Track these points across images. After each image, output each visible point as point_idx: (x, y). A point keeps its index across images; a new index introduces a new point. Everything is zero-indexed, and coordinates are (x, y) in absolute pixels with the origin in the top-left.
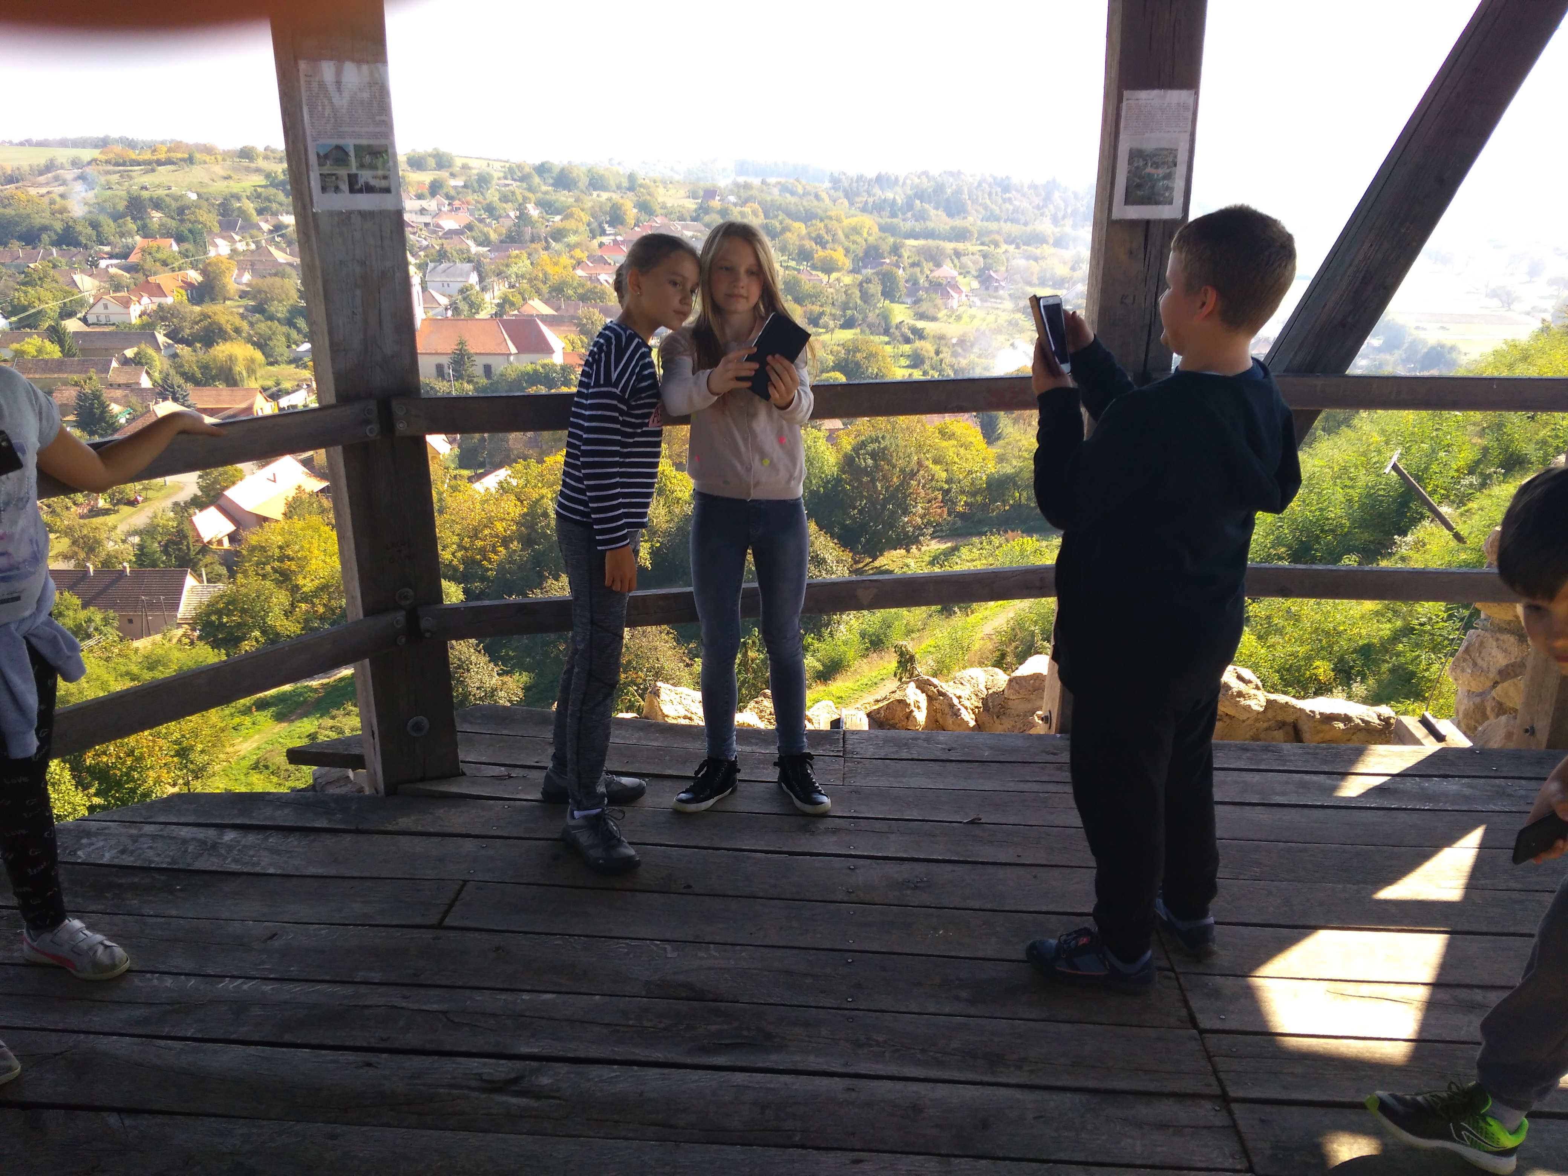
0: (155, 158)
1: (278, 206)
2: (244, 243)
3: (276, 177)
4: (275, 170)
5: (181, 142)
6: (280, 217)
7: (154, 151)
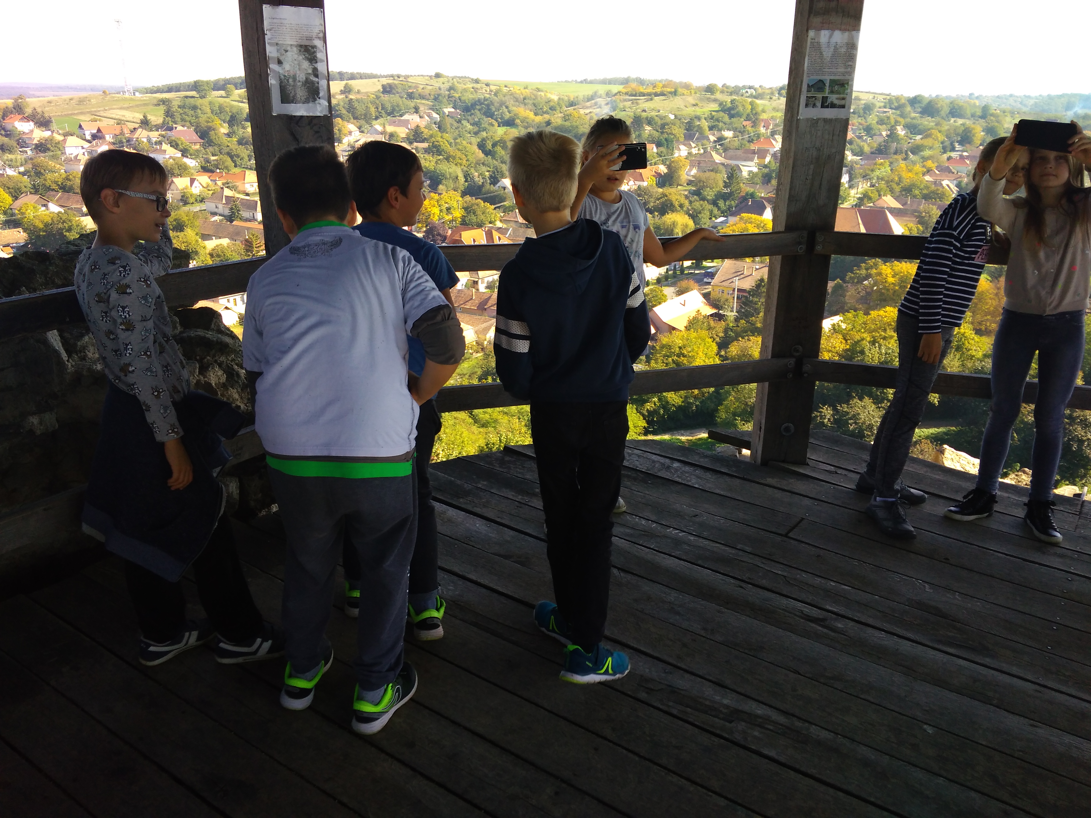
0: (654, 91)
1: (723, 125)
2: (697, 149)
3: (726, 105)
4: (726, 100)
5: (671, 81)
6: (723, 132)
7: (655, 87)
